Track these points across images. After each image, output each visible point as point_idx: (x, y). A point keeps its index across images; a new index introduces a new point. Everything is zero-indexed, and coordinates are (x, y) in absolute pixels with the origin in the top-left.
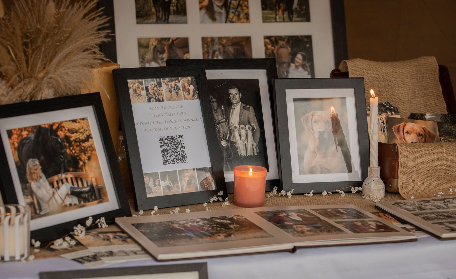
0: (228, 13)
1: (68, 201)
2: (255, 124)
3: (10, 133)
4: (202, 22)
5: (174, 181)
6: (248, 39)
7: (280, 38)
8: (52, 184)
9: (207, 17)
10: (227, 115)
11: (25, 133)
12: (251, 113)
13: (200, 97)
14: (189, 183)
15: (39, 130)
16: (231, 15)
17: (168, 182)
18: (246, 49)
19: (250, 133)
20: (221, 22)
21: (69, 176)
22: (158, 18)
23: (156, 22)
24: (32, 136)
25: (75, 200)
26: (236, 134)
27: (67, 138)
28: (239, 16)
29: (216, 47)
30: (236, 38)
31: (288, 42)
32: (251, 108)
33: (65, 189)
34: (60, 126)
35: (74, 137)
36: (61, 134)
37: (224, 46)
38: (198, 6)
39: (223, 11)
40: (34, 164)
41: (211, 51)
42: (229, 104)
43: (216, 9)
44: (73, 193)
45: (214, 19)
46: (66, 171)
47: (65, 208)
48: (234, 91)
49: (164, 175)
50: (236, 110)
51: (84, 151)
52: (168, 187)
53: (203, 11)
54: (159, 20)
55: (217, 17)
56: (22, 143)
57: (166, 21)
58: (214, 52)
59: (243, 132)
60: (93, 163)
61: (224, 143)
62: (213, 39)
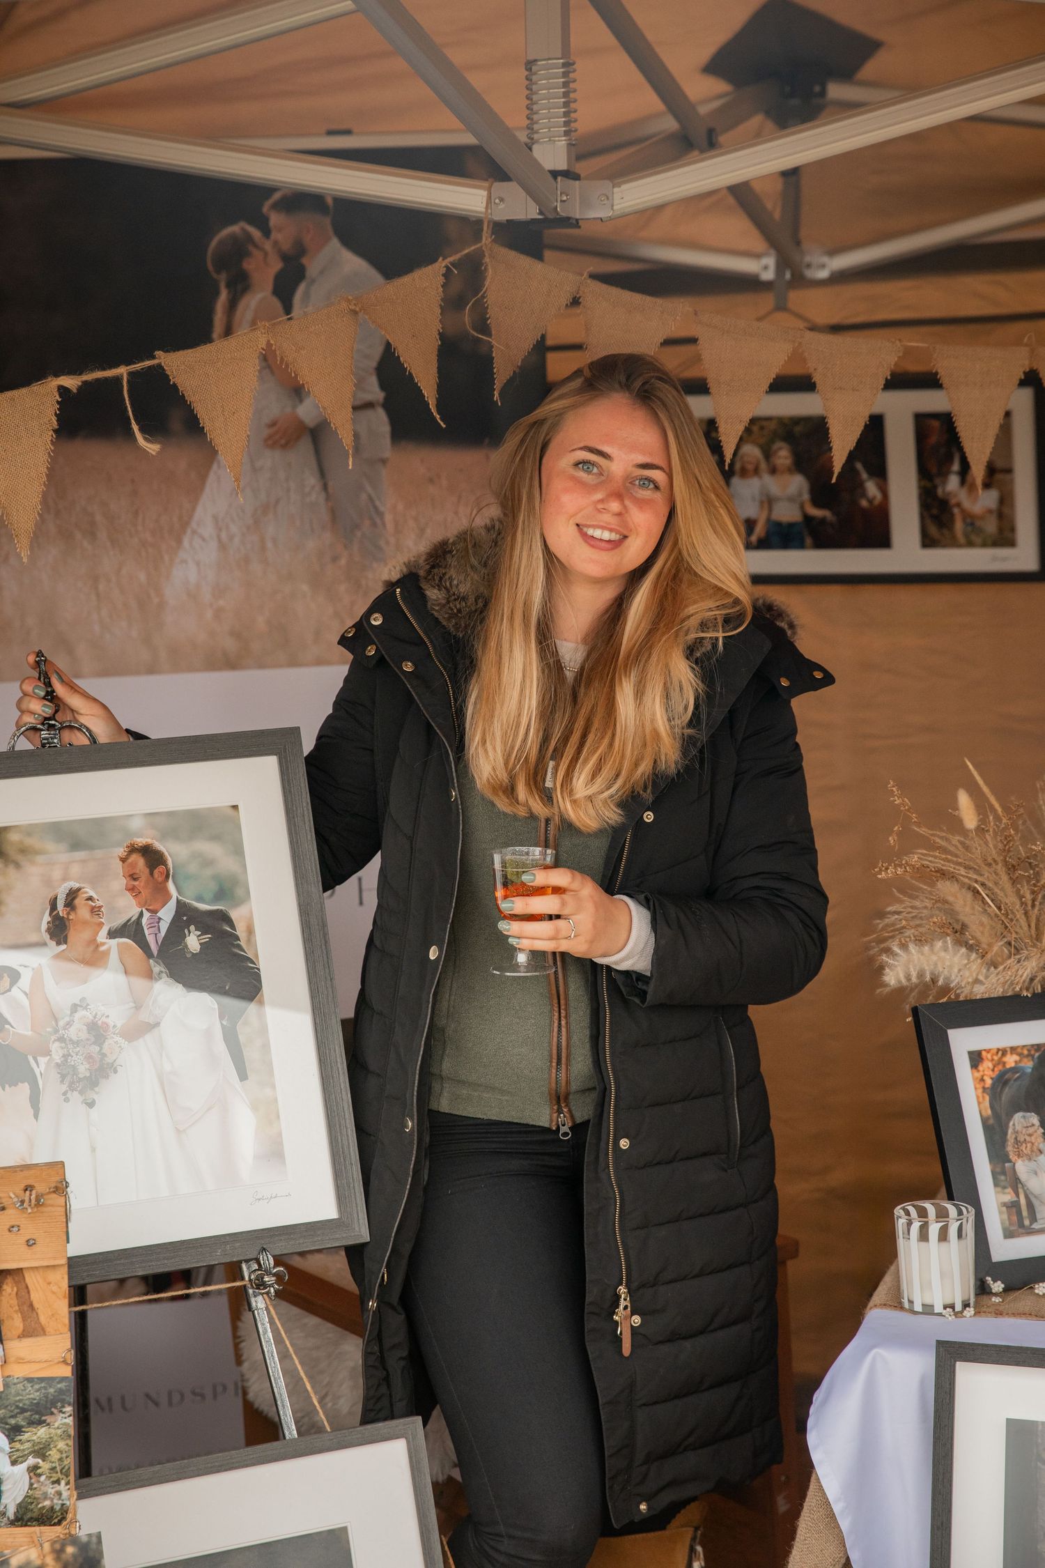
3: (976, 1058)
11: (1011, 1060)
24: (1028, 1065)
40: (1026, 1124)
56: (1002, 1081)
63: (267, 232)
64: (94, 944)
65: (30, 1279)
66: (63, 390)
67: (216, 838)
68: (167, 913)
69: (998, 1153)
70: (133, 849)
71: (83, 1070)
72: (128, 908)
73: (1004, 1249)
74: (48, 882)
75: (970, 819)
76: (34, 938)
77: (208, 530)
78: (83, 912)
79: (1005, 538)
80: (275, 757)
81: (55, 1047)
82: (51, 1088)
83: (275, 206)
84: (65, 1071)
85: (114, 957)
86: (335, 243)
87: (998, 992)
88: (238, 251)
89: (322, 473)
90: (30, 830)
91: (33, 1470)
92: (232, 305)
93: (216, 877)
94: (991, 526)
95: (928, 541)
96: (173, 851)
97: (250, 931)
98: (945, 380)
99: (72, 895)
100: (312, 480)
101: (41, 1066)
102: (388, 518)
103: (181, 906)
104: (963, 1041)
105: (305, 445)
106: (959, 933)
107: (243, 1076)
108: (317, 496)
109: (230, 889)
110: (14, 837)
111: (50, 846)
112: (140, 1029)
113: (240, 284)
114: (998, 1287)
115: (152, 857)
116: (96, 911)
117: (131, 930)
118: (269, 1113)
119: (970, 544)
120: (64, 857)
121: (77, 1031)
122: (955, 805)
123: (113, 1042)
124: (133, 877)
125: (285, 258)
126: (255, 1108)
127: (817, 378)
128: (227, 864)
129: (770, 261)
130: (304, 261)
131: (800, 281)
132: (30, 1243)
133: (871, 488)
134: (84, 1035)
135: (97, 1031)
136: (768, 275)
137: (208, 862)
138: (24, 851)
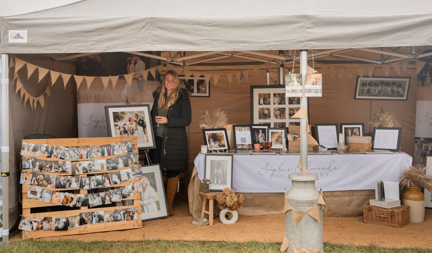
0: (280, 117)
1: (218, 146)
2: (264, 137)
3: (207, 134)
4: (274, 119)
5: (243, 146)
6: (285, 123)
7: (293, 123)
8: (215, 143)
9: (275, 118)
10: (258, 135)
11: (210, 134)
12: (263, 135)
13: (250, 131)
14: (246, 147)
15: (213, 134)
16: (281, 117)
17: (242, 146)
18: (284, 125)
19: (263, 139)
20: (279, 119)
21: (218, 142)
22: (264, 118)
23: (263, 119)
24: (212, 135)
25: (219, 146)
26: (260, 139)
27: (219, 136)
28: (283, 118)
29: (277, 125)
30: (282, 123)
31: (295, 124)
32: (264, 134)
33: (217, 144)
34: (217, 134)
35: (220, 135)
36: (217, 135)
37: (279, 124)
38: (273, 115)
39: (279, 116)
40: (211, 139)
41: (276, 126)
42: (259, 133)
43: (278, 116)
44: (219, 145)
45: (277, 118)
46: (218, 141)
47: (217, 147)
48: (260, 130)
49: (241, 145)
50: (260, 134)
51: (222, 138)
52: (242, 147)
53: (275, 117)
54: (264, 119)
55: (278, 118)
56: (209, 136)
57: (266, 119)
58: (277, 126)
59: (261, 138)
60: (223, 140)
61: (257, 140)
62: (276, 123)
63: (133, 58)
64: (132, 122)
65: (135, 145)
66: (133, 74)
67: (142, 113)
68: (138, 120)
69: (209, 142)
70: (135, 114)
71: (132, 133)
72: (135, 119)
73: (209, 149)
74: (128, 116)
75: (207, 114)
76: (127, 121)
77: (126, 88)
78: (131, 119)
79: (205, 93)
80: (147, 107)
81: (130, 131)
82: (129, 134)
83: (134, 56)
84: (130, 133)
85: (134, 123)
86: (140, 60)
87: (209, 128)
88: (130, 60)
89: (138, 83)
90: (127, 112)
91: (136, 160)
92: (129, 66)
93: (142, 117)
94: (204, 91)
95: (198, 93)
96: (139, 114)
97: (145, 122)
98: (205, 76)
99: (131, 118)
100: (137, 83)
101: (128, 132)
102: (144, 88)
103: (140, 119)
104: (206, 132)
105: (136, 80)
106: (206, 124)
107: (145, 134)
108: (137, 85)
109: (144, 118)
110: (126, 112)
111: (129, 113)
112: (136, 129)
113: (130, 63)
114: (209, 152)
115: (137, 115)
116: (132, 119)
117: (135, 121)
118: (147, 137)
119: (202, 93)
120: (130, 114)
121: (131, 129)
122: (206, 112)
123: (134, 130)
124: (136, 116)
125: (135, 61)
126: (146, 136)
127: (194, 76)
128: (143, 116)
129: (182, 63)
130: (137, 61)
131: (185, 65)
132: (135, 142)
133: (192, 87)
134: (132, 130)
135: (133, 129)
136: (182, 65)
137: (142, 115)
138: (127, 114)
